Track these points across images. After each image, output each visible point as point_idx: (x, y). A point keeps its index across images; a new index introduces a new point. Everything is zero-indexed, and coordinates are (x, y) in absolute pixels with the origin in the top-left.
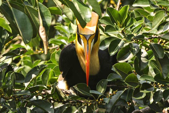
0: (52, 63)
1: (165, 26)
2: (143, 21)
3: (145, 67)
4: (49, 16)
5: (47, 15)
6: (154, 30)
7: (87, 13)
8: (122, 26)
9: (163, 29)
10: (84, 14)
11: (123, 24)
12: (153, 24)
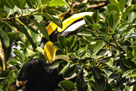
0: (10, 79)
1: (103, 52)
2: (86, 48)
3: (85, 85)
4: (8, 40)
5: (6, 39)
6: (94, 56)
7: (37, 38)
8: (69, 51)
9: (101, 54)
10: (35, 38)
11: (70, 50)
12: (94, 51)
